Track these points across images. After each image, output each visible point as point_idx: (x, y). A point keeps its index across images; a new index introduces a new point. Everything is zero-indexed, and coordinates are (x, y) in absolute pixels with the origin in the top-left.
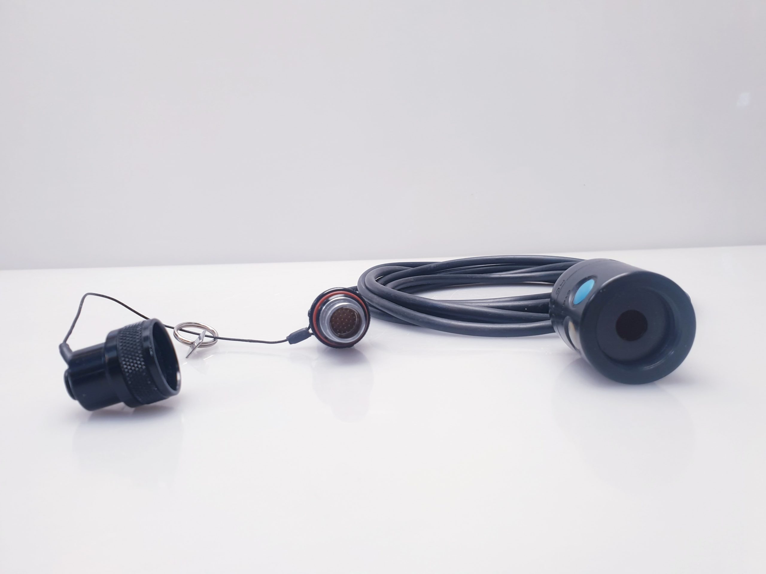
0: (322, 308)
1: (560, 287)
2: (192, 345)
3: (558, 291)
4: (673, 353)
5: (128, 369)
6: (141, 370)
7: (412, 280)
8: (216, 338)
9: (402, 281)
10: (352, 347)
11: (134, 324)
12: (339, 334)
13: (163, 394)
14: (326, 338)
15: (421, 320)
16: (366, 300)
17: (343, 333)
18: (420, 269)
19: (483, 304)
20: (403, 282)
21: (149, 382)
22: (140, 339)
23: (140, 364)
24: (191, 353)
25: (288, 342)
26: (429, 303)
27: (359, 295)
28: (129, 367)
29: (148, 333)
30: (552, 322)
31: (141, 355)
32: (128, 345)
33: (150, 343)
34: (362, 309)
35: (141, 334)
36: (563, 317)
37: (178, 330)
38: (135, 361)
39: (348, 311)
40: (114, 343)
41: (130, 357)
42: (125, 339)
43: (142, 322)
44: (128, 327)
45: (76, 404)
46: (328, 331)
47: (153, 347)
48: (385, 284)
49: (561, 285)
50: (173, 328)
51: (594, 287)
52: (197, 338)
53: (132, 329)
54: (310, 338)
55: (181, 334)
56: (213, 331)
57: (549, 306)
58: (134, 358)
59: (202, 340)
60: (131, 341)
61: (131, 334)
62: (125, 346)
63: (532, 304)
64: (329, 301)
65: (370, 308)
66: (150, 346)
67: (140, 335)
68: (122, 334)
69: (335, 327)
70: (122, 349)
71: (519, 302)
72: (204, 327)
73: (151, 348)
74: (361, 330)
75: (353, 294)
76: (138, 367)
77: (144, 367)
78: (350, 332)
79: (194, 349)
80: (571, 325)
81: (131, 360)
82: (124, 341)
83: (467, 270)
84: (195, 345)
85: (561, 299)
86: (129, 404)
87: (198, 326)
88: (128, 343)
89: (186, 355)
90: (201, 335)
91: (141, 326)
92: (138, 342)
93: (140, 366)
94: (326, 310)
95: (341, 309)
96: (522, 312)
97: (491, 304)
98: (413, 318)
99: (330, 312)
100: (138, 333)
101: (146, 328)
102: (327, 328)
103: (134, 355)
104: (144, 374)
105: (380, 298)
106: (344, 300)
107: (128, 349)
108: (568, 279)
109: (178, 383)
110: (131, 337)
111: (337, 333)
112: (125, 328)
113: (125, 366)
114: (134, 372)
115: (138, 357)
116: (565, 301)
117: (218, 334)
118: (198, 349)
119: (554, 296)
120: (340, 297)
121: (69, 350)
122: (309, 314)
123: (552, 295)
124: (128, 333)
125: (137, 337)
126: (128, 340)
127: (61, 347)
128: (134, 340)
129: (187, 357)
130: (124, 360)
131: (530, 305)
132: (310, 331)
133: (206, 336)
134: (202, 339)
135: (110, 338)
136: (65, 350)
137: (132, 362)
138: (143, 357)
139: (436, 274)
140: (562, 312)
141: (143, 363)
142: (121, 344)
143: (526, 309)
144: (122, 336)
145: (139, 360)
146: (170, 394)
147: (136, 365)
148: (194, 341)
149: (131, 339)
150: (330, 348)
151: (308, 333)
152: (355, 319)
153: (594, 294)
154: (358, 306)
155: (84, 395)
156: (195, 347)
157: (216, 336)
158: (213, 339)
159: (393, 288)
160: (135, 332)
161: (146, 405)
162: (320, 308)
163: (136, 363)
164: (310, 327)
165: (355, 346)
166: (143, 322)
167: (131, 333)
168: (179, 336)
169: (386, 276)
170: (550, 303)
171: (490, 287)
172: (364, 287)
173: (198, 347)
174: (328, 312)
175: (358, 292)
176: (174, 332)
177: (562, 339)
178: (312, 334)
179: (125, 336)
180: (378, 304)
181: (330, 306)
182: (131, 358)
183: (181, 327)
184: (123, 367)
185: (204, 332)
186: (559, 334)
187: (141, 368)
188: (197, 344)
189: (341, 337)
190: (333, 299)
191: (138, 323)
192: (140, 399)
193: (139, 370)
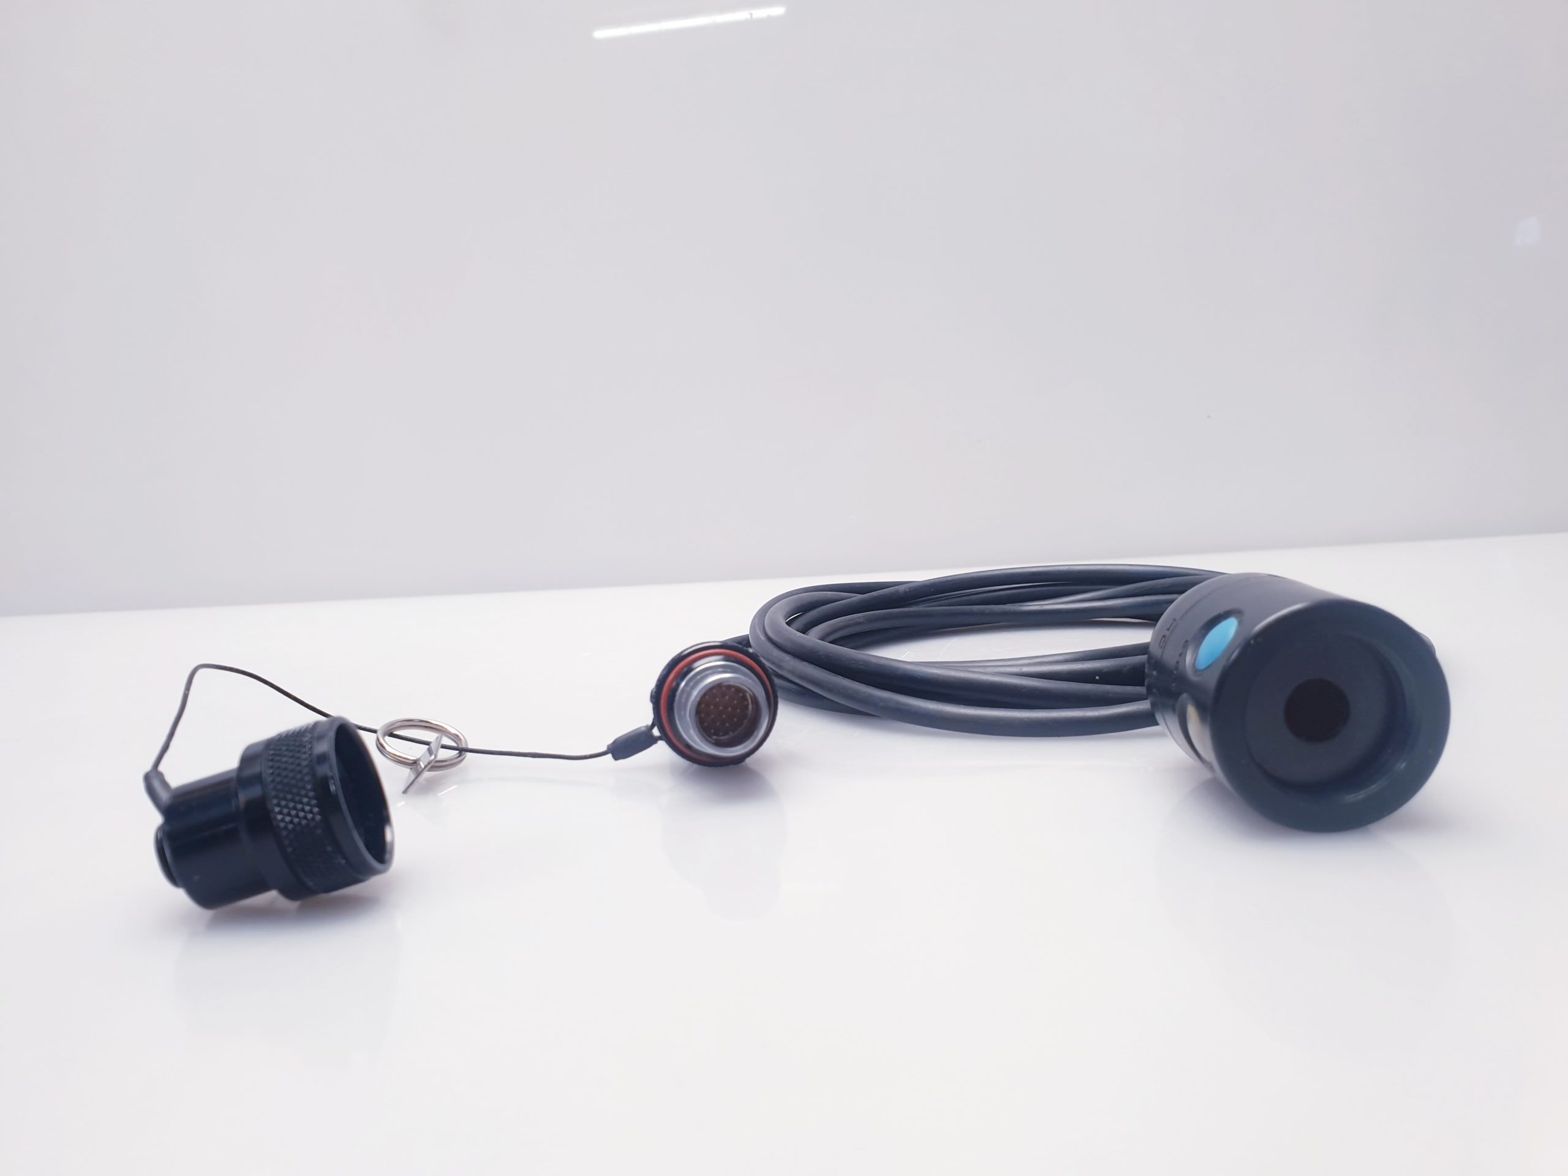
0: (678, 685)
1: (1167, 633)
2: (415, 767)
3: (1163, 640)
4: (1404, 765)
5: (286, 823)
6: (312, 824)
7: (861, 620)
8: (462, 751)
9: (841, 622)
10: (743, 764)
11: (297, 730)
12: (715, 737)
13: (358, 873)
14: (689, 747)
15: (881, 704)
16: (767, 664)
17: (723, 735)
18: (875, 598)
19: (1009, 670)
20: (841, 624)
21: (329, 849)
22: (310, 759)
23: (311, 812)
24: (412, 783)
25: (610, 756)
26: (897, 669)
27: (753, 657)
28: (288, 819)
29: (325, 746)
30: (1153, 704)
31: (311, 794)
32: (284, 773)
33: (331, 767)
34: (761, 686)
35: (311, 748)
36: (1175, 696)
37: (385, 735)
38: (299, 806)
39: (733, 689)
40: (256, 769)
41: (289, 797)
42: (279, 761)
43: (313, 724)
44: (284, 735)
45: (179, 895)
46: (692, 732)
47: (337, 776)
48: (804, 631)
49: (1168, 630)
50: (375, 731)
51: (1237, 633)
52: (424, 751)
53: (292, 739)
54: (654, 747)
55: (392, 745)
56: (457, 736)
57: (1146, 671)
58: (297, 798)
59: (435, 757)
60: (292, 763)
61: (292, 751)
62: (279, 775)
63: (1108, 667)
64: (691, 670)
65: (777, 681)
66: (330, 774)
67: (310, 752)
68: (274, 749)
69: (706, 724)
70: (273, 781)
71: (1082, 664)
72: (440, 728)
73: (332, 778)
74: (760, 728)
75: (741, 655)
76: (305, 818)
77: (318, 817)
78: (736, 733)
79: (418, 774)
80: (1192, 713)
81: (291, 805)
82: (277, 765)
83: (973, 597)
84: (421, 767)
85: (1169, 657)
86: (290, 893)
87: (426, 727)
88: (285, 769)
89: (403, 788)
90: (432, 745)
91: (311, 733)
92: (306, 766)
93: (310, 816)
94: (688, 689)
95: (718, 686)
96: (1090, 684)
97: (1025, 669)
98: (866, 701)
99: (695, 693)
100: (305, 747)
101: (320, 738)
102: (690, 726)
103: (298, 794)
104: (319, 832)
105: (797, 660)
106: (724, 669)
107: (286, 781)
108: (1182, 617)
109: (388, 847)
110: (292, 757)
111: (710, 736)
112: (279, 738)
113: (279, 817)
114: (298, 828)
115: (306, 796)
116: (1178, 662)
117: (468, 740)
118: (427, 774)
119: (1155, 651)
120: (716, 661)
121: (165, 784)
122: (652, 697)
123: (1151, 649)
124: (285, 748)
125: (304, 756)
126: (286, 762)
127: (147, 778)
128: (297, 762)
129: (405, 792)
130: (278, 805)
131: (1106, 670)
132: (656, 732)
133: (444, 747)
134: (434, 753)
135: (249, 758)
136: (156, 784)
137: (295, 808)
138: (315, 798)
139: (911, 607)
140: (1174, 685)
141: (316, 810)
142: (271, 771)
143: (1097, 678)
144: (273, 755)
145: (308, 804)
146: (370, 872)
147: (302, 814)
148: (419, 757)
149: (291, 760)
150: (695, 766)
151: (652, 736)
152: (748, 705)
153: (1237, 648)
154: (754, 681)
155: (196, 878)
156: (420, 770)
157: (464, 746)
158: (458, 752)
159: (822, 639)
160: (299, 746)
161: (324, 896)
162: (674, 684)
163: (303, 810)
164: (656, 723)
165: (748, 760)
166: (316, 724)
167: (291, 748)
168: (388, 748)
169: (808, 614)
170: (1147, 665)
171: (1022, 630)
172: (763, 638)
173: (428, 771)
174: (692, 693)
175: (751, 650)
176: (378, 739)
177: (1174, 738)
178: (660, 738)
179: (278, 755)
180: (793, 672)
181: (694, 681)
182: (292, 800)
183: (391, 729)
184: (275, 819)
185: (438, 739)
186: (1166, 728)
187: (313, 819)
188: (426, 764)
189: (719, 744)
190: (701, 665)
191: (305, 727)
192: (310, 884)
193: (307, 825)
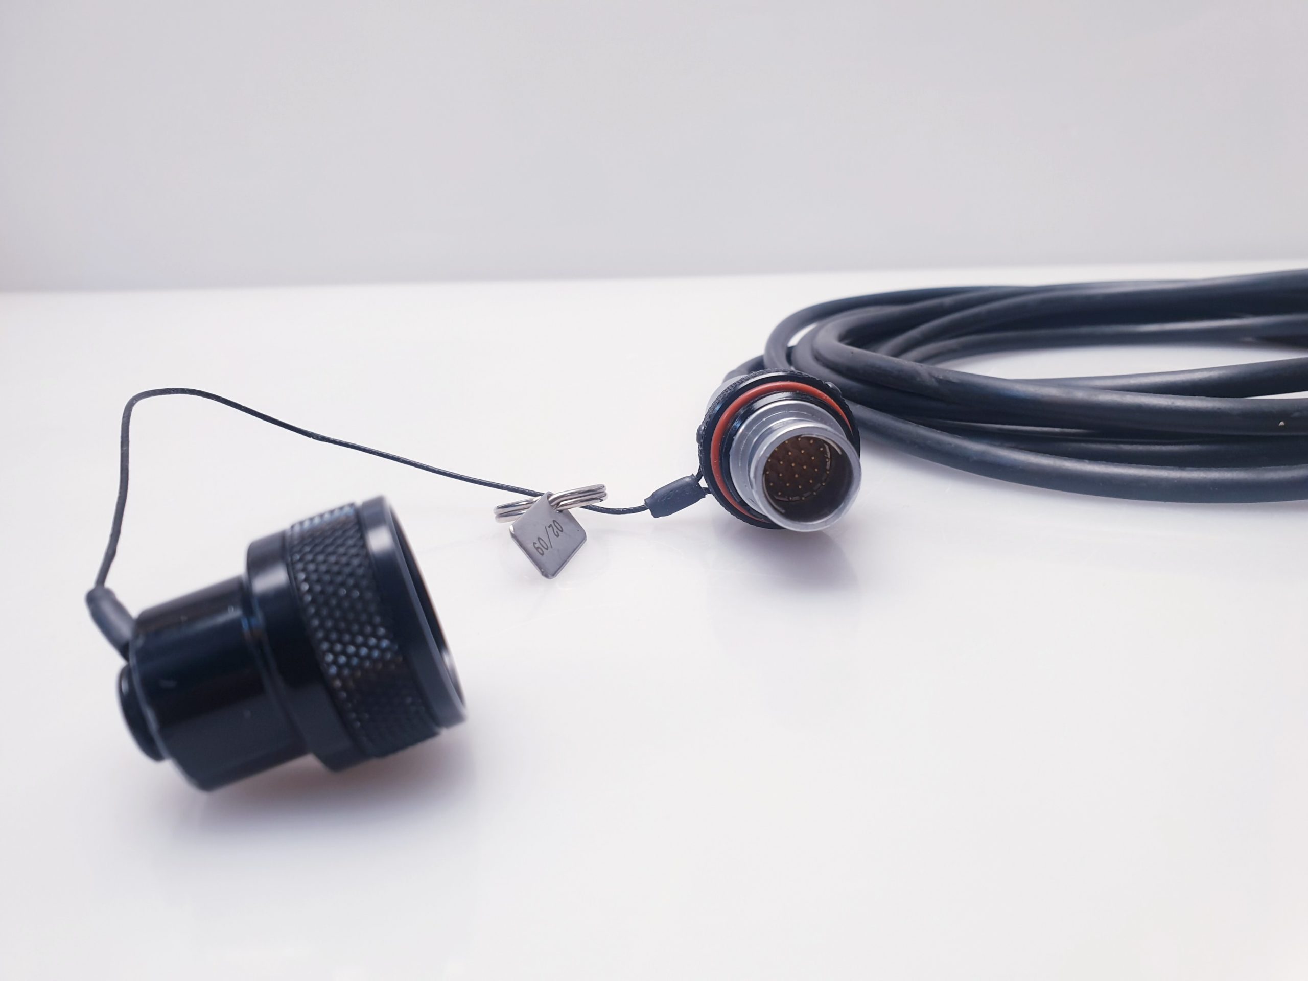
0: (735, 428)
14: (744, 505)
25: (648, 512)
27: (834, 395)
28: (343, 660)
38: (360, 639)
46: (755, 492)
54: (701, 501)
64: (754, 410)
69: (776, 490)
75: (820, 393)
76: (369, 656)
94: (751, 438)
95: (795, 442)
99: (760, 449)
106: (800, 413)
120: (787, 399)
121: (119, 608)
122: (699, 436)
127: (92, 601)
130: (326, 639)
132: (703, 483)
136: (107, 608)
142: (307, 587)
151: (698, 487)
152: (826, 461)
162: (729, 426)
163: (365, 645)
164: (703, 471)
174: (756, 448)
175: (831, 386)
178: (707, 491)
181: (760, 429)
190: (765, 404)
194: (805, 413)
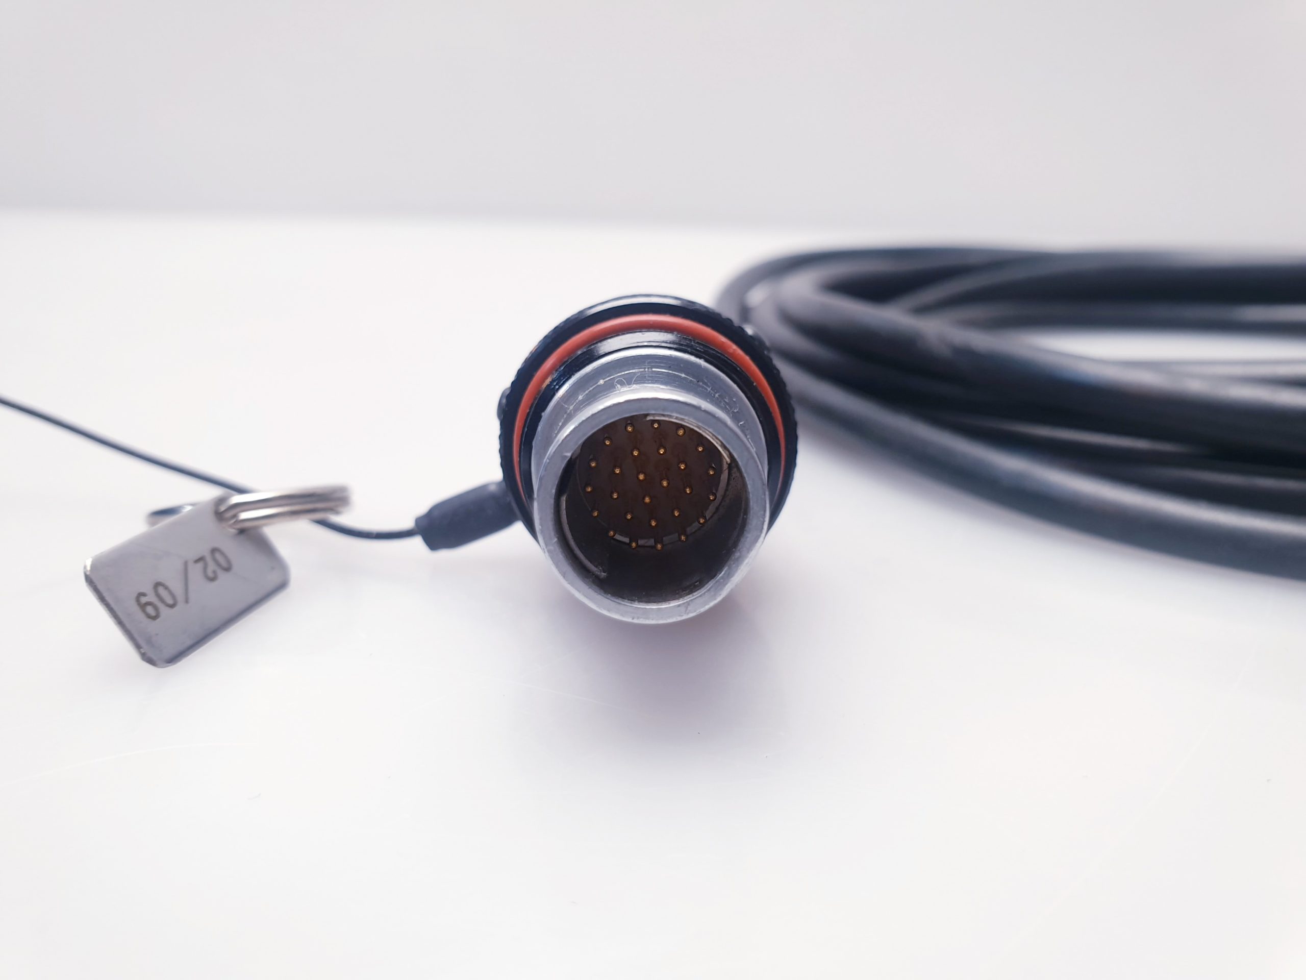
194: (683, 375)
